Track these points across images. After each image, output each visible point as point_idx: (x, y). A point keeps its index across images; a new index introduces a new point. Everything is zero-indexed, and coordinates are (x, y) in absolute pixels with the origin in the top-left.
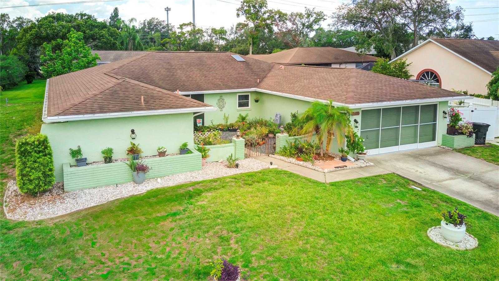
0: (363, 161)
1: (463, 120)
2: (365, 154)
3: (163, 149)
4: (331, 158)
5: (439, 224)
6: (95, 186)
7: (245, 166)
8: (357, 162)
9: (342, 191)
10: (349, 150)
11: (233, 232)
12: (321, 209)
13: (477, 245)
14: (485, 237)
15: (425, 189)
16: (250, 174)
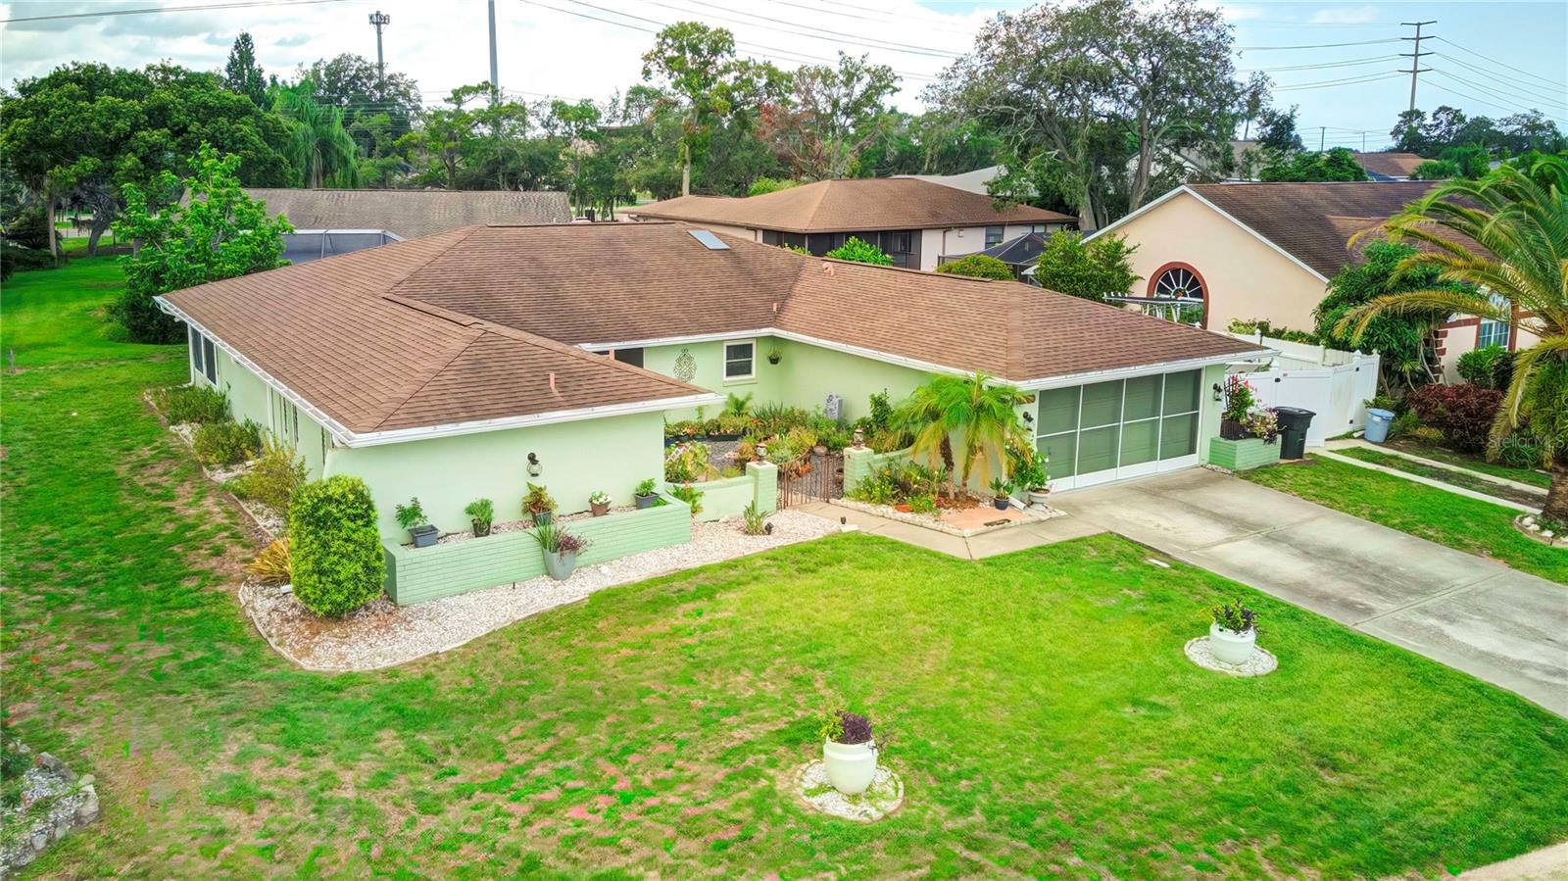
0: (1040, 507)
1: (1256, 403)
2: (1047, 491)
3: (604, 497)
4: (972, 502)
5: (1207, 632)
6: (463, 589)
7: (786, 530)
8: (1030, 511)
9: (1011, 576)
10: (1013, 482)
11: (813, 667)
12: (976, 613)
13: (1275, 667)
14: (1291, 653)
15: (1177, 565)
16: (803, 547)
